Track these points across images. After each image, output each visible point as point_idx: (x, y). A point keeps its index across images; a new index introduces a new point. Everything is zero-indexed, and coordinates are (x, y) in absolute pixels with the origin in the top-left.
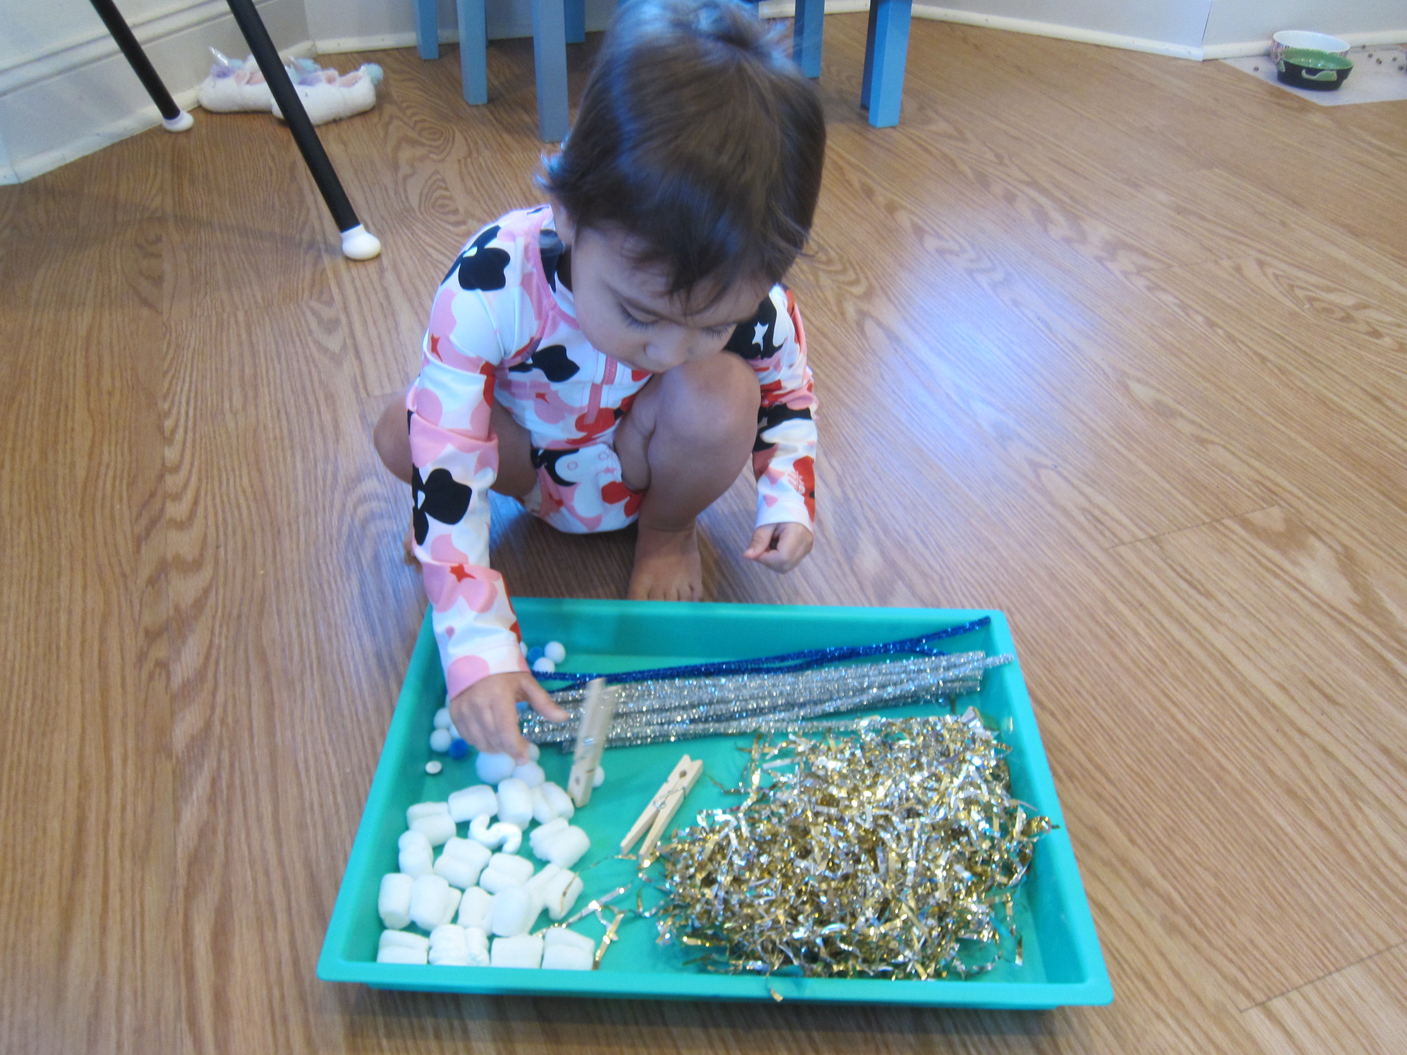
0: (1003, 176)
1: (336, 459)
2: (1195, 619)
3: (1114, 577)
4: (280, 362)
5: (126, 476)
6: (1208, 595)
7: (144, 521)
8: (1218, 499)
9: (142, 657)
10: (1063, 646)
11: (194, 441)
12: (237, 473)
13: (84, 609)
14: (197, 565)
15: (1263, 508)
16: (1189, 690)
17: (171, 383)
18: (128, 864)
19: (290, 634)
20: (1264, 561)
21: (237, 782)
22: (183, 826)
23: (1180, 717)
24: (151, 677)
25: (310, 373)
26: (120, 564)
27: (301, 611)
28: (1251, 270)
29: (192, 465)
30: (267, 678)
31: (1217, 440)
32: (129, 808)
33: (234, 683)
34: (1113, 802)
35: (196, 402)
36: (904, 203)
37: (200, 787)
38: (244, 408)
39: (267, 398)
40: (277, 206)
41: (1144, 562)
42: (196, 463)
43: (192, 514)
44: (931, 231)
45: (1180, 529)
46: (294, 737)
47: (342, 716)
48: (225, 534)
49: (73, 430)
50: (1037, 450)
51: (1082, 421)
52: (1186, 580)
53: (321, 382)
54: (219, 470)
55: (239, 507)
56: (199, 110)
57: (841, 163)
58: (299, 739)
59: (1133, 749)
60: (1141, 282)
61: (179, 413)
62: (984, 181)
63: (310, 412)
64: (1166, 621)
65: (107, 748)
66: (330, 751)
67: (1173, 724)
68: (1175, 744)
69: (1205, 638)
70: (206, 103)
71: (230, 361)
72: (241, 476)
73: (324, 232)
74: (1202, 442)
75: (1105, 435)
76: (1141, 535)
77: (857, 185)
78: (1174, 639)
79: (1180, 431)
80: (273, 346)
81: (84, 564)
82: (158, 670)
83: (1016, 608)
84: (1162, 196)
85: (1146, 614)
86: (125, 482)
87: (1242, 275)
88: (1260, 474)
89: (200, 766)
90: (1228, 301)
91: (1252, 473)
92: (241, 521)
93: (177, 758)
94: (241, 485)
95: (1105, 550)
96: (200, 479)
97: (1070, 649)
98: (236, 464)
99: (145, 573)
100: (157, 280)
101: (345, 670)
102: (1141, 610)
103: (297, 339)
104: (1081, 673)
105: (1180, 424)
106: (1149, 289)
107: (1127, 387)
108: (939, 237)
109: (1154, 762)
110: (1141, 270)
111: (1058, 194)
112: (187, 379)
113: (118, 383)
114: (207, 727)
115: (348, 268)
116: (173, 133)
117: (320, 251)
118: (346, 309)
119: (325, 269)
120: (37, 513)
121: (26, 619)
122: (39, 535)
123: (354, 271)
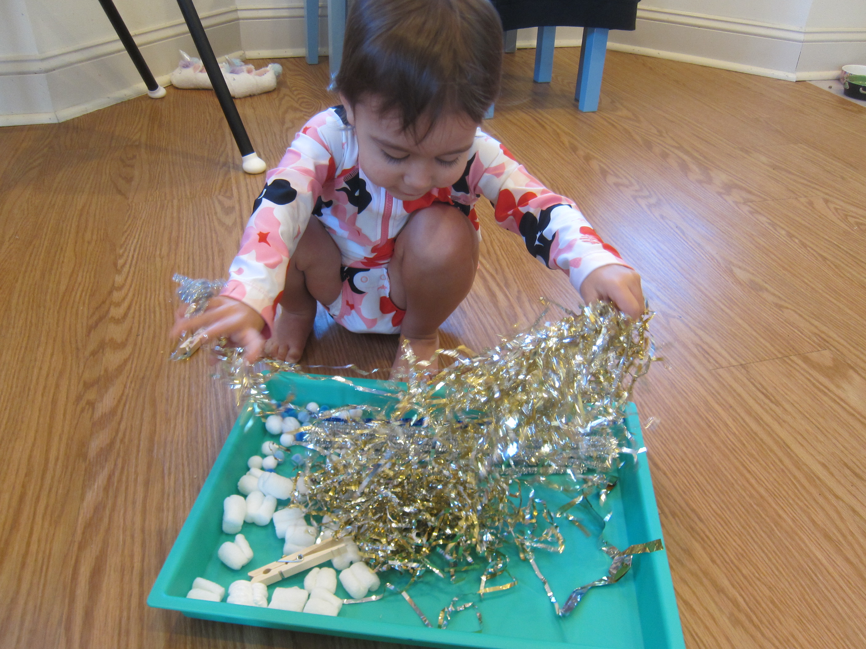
3: (714, 388)
4: (194, 230)
5: (89, 291)
7: (95, 318)
9: (79, 398)
11: (134, 273)
12: (157, 292)
13: (49, 368)
14: (123, 345)
17: (126, 238)
18: (46, 525)
19: (173, 390)
20: (817, 384)
21: (124, 479)
22: (85, 504)
23: (753, 481)
24: (82, 411)
25: (212, 237)
26: (77, 342)
27: (182, 377)
29: (131, 286)
30: (154, 416)
31: (790, 306)
32: (54, 490)
33: (133, 417)
34: (702, 534)
35: (139, 250)
36: (596, 156)
37: (101, 480)
38: (168, 255)
39: (183, 250)
40: (208, 142)
42: (133, 286)
43: (125, 315)
44: (612, 172)
46: (165, 453)
47: (197, 442)
48: (143, 328)
49: (63, 262)
50: (669, 306)
52: (762, 393)
53: (217, 242)
54: (147, 290)
55: (155, 312)
56: (171, 87)
57: (559, 131)
58: (168, 454)
60: (746, 209)
61: (128, 256)
62: (649, 146)
63: (208, 259)
64: (747, 418)
65: (48, 451)
66: (186, 463)
69: (773, 431)
70: (175, 82)
71: (164, 227)
72: (159, 294)
73: (233, 157)
77: (567, 144)
80: (192, 220)
81: (55, 341)
82: (87, 406)
84: (764, 159)
85: (734, 413)
86: (88, 294)
87: (813, 207)
89: (103, 468)
90: (803, 222)
91: (812, 328)
92: (155, 321)
93: (90, 460)
94: (159, 301)
95: (709, 371)
96: (134, 295)
98: (158, 287)
99: (91, 347)
100: (129, 180)
101: (204, 415)
102: (730, 410)
103: (207, 217)
106: (751, 213)
108: (616, 175)
110: (746, 201)
112: (137, 236)
113: (95, 237)
114: (112, 444)
115: (245, 178)
116: (152, 99)
117: (229, 167)
118: (240, 201)
119: (231, 178)
120: (32, 309)
121: (13, 371)
122: (31, 322)
123: (248, 181)
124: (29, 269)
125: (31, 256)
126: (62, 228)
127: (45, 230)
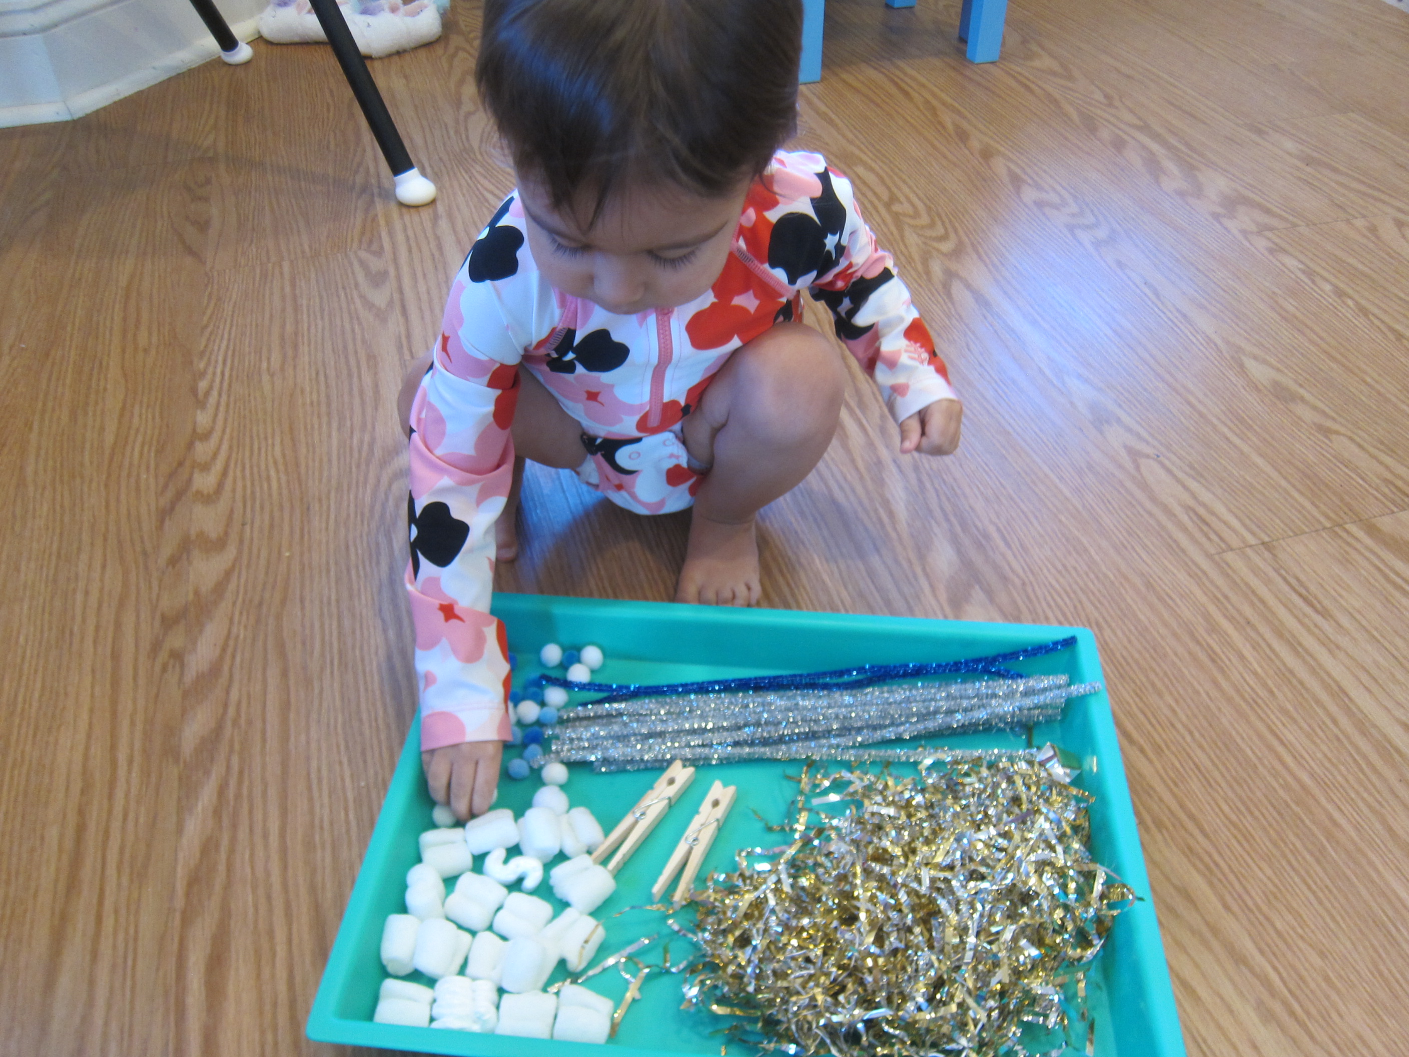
0: (1112, 119)
1: (374, 428)
2: (1310, 642)
3: (1217, 588)
4: (322, 318)
5: (155, 443)
6: (1325, 613)
7: (170, 494)
8: (1342, 500)
9: (156, 647)
10: (1158, 670)
11: (228, 405)
12: (270, 441)
13: (101, 590)
14: (220, 544)
15: (1393, 512)
16: (1301, 728)
17: (209, 339)
18: (125, 881)
19: (312, 626)
20: (1392, 576)
21: (245, 791)
22: (185, 841)
23: (1289, 760)
24: (164, 669)
25: (353, 331)
26: (142, 542)
27: (325, 599)
28: (1388, 231)
29: (224, 431)
30: (285, 674)
31: (1342, 430)
32: (131, 816)
33: (249, 679)
34: (1207, 859)
35: (233, 361)
36: (1001, 149)
37: (207, 796)
38: (282, 369)
39: (306, 359)
40: (332, 146)
41: (1253, 571)
42: (228, 431)
43: (220, 486)
44: (1030, 181)
45: (1296, 535)
46: (308, 743)
47: (361, 721)
48: (253, 510)
49: (105, 389)
50: (1139, 437)
51: (1189, 403)
52: (1301, 595)
53: (364, 341)
54: (251, 437)
55: (268, 479)
56: (259, 41)
57: (935, 102)
58: (313, 745)
59: (1231, 794)
60: (1261, 243)
61: (214, 374)
62: (1090, 126)
63: (350, 375)
64: (1276, 644)
65: (113, 747)
66: (345, 760)
67: (1279, 767)
68: (1281, 792)
69: (1320, 665)
70: (266, 33)
71: (271, 316)
72: (273, 445)
73: (378, 176)
74: (1327, 432)
75: (1215, 421)
76: (1252, 540)
77: (950, 126)
78: (1284, 664)
79: (1300, 418)
80: (317, 300)
81: (105, 540)
82: (172, 661)
83: (1106, 622)
84: (1289, 145)
85: (1253, 634)
86: (153, 449)
87: (1378, 237)
88: (1392, 472)
89: (207, 773)
90: (1360, 267)
91: (1381, 470)
92: (270, 495)
93: (185, 762)
94: (273, 456)
95: (1209, 556)
96: (231, 448)
97: (1165, 673)
98: (269, 431)
99: (167, 551)
100: (203, 226)
101: (368, 669)
102: (1248, 629)
103: (342, 294)
104: (1177, 701)
105: (1300, 410)
106: (1271, 251)
107: (1242, 366)
108: (1039, 188)
109: (1257, 813)
110: (1262, 229)
111: (1173, 141)
112: (226, 336)
113: (154, 339)
114: (219, 729)
115: (401, 216)
116: (230, 65)
117: (373, 195)
118: (395, 260)
119: (376, 215)
120: (62, 481)
121: (41, 601)
122: (62, 506)
123: (407, 218)
124: (50, 404)
125: (49, 379)
126: (98, 324)
127: (69, 329)
